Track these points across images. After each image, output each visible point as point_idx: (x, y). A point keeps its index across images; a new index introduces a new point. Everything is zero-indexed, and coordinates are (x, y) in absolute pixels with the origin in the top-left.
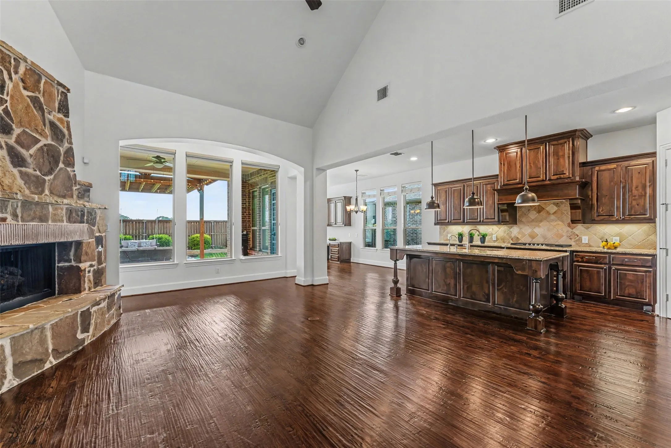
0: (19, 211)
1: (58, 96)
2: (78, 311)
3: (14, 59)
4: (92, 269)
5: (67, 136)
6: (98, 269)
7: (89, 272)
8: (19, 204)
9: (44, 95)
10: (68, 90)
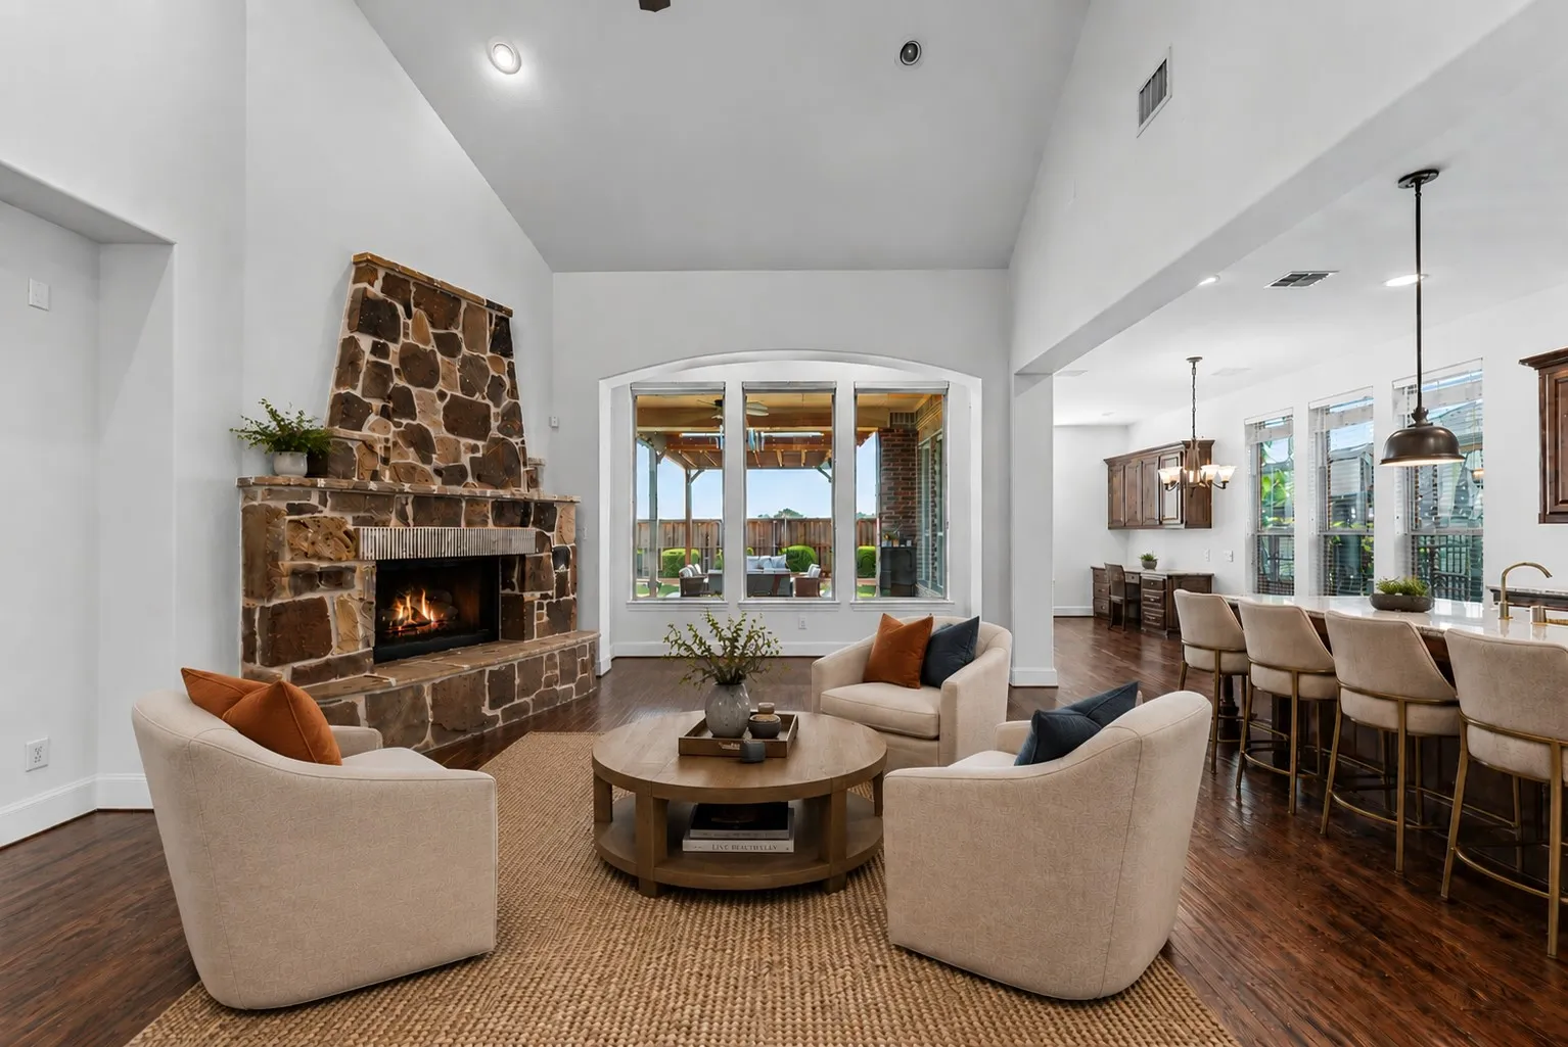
0: (409, 509)
1: (491, 325)
2: (484, 671)
3: (414, 283)
4: (545, 602)
5: (508, 386)
6: (558, 602)
7: (540, 607)
8: (410, 501)
9: (464, 331)
10: (510, 313)
